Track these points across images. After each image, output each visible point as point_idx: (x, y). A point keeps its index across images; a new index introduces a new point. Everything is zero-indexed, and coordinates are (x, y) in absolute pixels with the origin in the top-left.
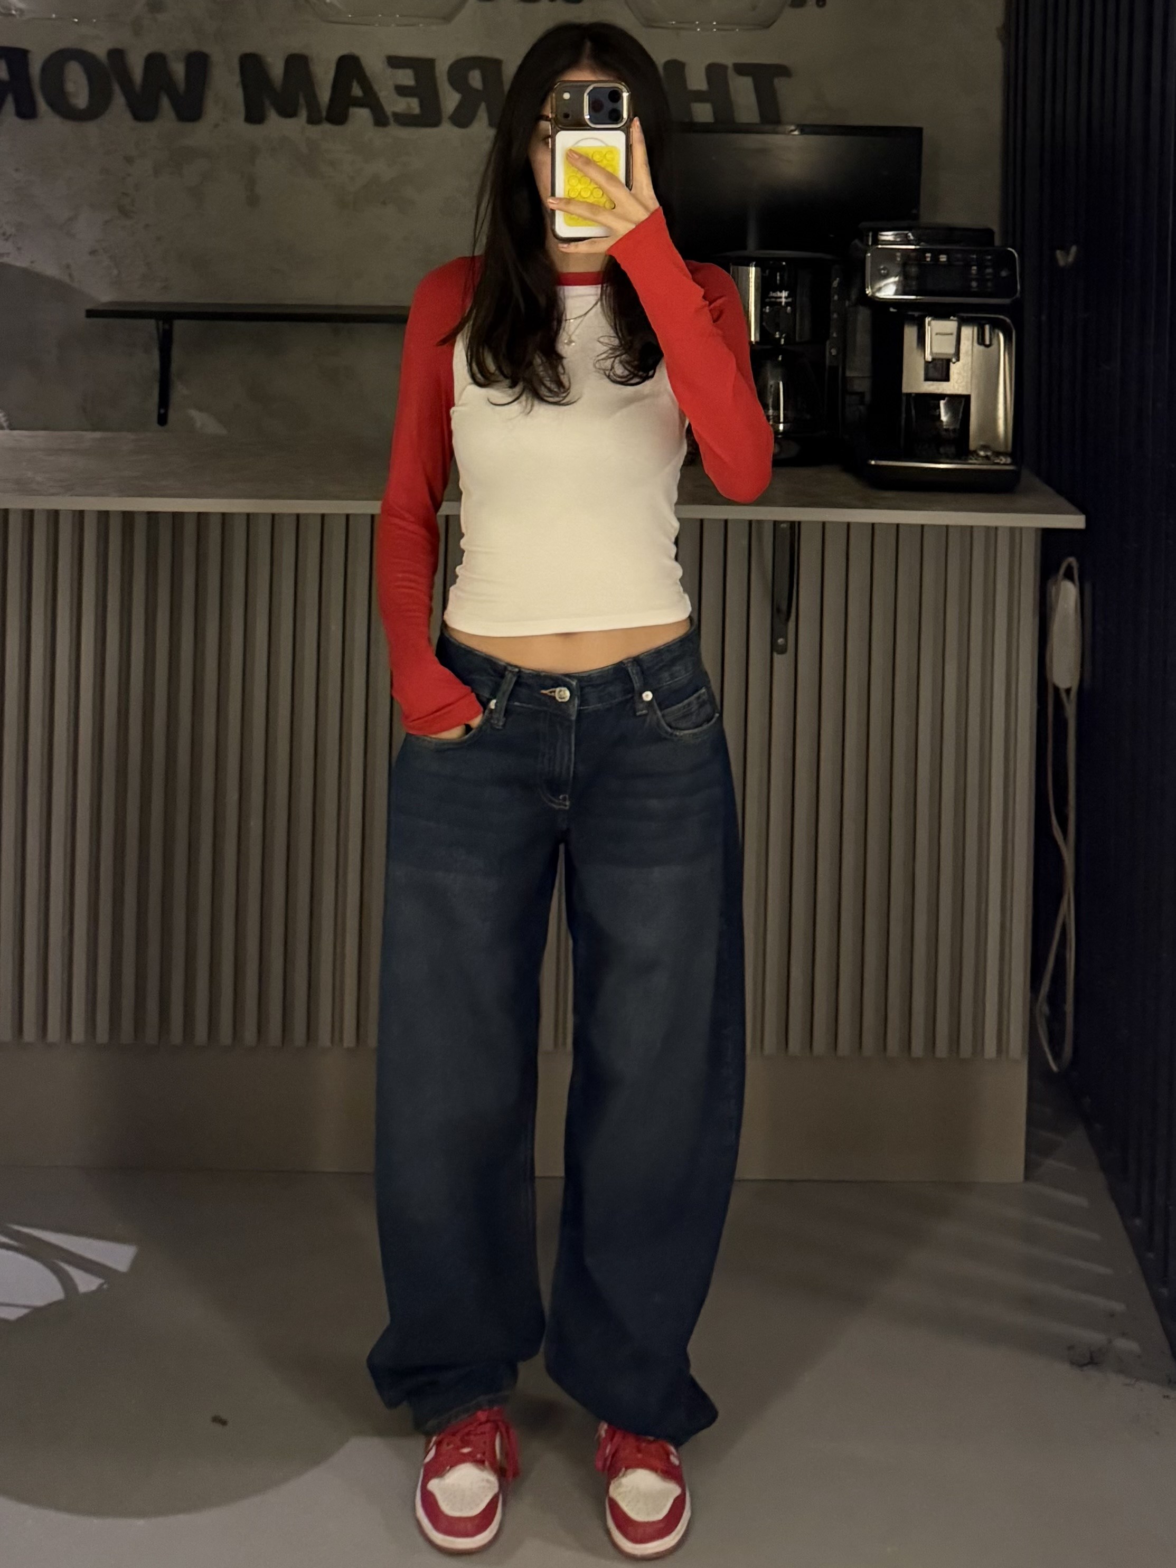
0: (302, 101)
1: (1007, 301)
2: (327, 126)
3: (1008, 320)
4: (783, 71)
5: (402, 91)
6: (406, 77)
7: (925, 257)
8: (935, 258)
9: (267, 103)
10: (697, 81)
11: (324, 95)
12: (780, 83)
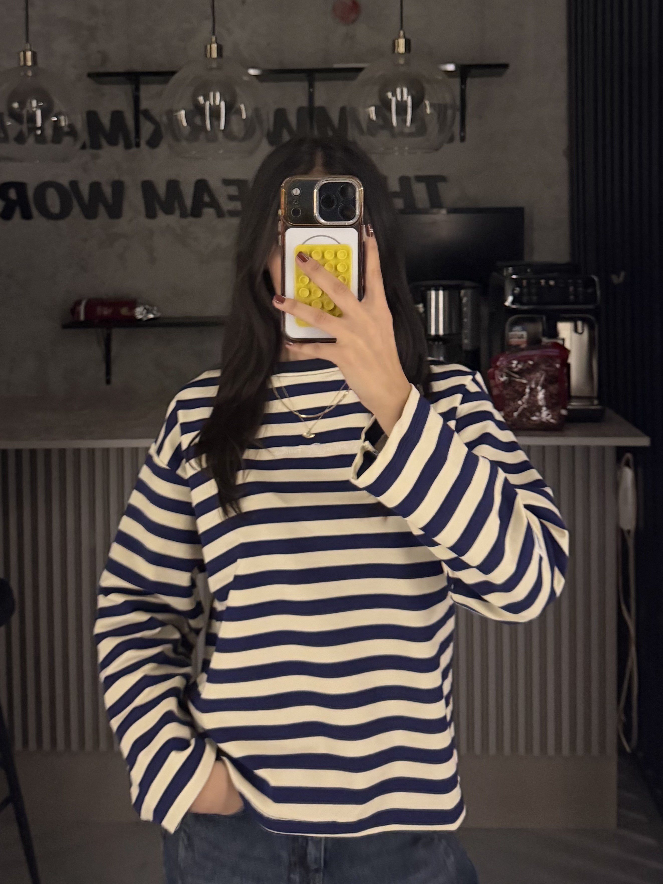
0: (176, 205)
1: (591, 307)
2: (191, 219)
3: (592, 318)
4: (443, 179)
5: (231, 198)
6: (233, 190)
7: (540, 283)
8: (547, 283)
9: (157, 207)
10: (394, 186)
11: (189, 202)
12: (441, 186)
